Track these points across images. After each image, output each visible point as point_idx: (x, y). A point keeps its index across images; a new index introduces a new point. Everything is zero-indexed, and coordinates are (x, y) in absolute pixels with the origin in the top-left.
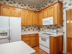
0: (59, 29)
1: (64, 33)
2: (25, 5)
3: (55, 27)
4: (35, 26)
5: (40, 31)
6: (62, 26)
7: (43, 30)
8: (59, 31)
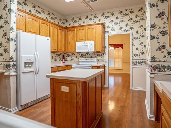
0: (99, 58)
1: (106, 62)
2: (43, 12)
3: (93, 55)
4: (57, 53)
5: (66, 61)
6: (104, 54)
7: (72, 60)
8: (99, 60)
